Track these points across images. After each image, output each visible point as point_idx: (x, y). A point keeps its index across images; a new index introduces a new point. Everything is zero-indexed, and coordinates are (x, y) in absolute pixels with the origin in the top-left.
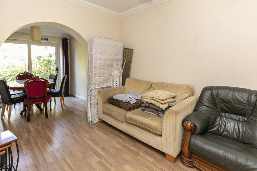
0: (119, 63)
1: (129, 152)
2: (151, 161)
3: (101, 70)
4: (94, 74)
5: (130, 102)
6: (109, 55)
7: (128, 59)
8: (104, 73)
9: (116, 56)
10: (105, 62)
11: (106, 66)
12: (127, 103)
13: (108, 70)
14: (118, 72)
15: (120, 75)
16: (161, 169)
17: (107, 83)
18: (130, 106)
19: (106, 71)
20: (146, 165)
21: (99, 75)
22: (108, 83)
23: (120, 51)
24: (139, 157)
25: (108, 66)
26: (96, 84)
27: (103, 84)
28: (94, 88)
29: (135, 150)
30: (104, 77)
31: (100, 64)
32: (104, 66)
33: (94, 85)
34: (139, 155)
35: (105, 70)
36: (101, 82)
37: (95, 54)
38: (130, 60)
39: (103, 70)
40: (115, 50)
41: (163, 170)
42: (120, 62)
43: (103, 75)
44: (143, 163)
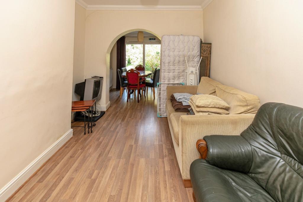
0: (195, 60)
1: (158, 152)
2: (166, 170)
3: (170, 66)
4: (163, 70)
5: (182, 103)
6: (180, 52)
7: (204, 55)
8: (175, 69)
9: (189, 52)
10: (175, 58)
11: (176, 62)
12: (179, 103)
13: (179, 66)
14: (193, 69)
15: (196, 73)
16: (166, 181)
17: (178, 80)
18: (179, 106)
19: (177, 67)
20: (157, 170)
21: (169, 71)
22: (180, 80)
23: (195, 47)
24: (161, 160)
25: (179, 62)
26: (165, 80)
27: (174, 80)
28: (163, 83)
29: (165, 153)
30: (174, 73)
31: (169, 60)
32: (174, 63)
33: (163, 80)
34: (163, 158)
35: (175, 66)
36: (171, 78)
37: (164, 51)
38: (207, 56)
39: (173, 67)
40: (188, 46)
41: (166, 183)
42: (196, 58)
43: (172, 71)
44: (158, 166)
